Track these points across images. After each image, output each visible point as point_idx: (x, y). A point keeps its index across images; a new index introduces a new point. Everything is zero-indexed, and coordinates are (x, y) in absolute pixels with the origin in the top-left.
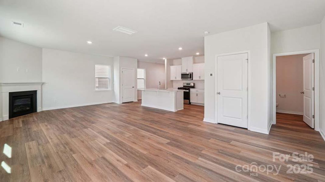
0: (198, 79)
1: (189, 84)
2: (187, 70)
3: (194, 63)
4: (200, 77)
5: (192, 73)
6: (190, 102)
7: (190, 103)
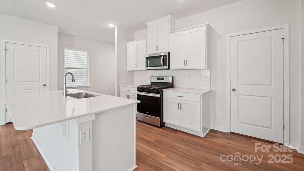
0: (182, 67)
1: (163, 79)
2: (157, 47)
3: (173, 30)
4: (186, 62)
5: (169, 53)
6: (164, 121)
7: (162, 125)
